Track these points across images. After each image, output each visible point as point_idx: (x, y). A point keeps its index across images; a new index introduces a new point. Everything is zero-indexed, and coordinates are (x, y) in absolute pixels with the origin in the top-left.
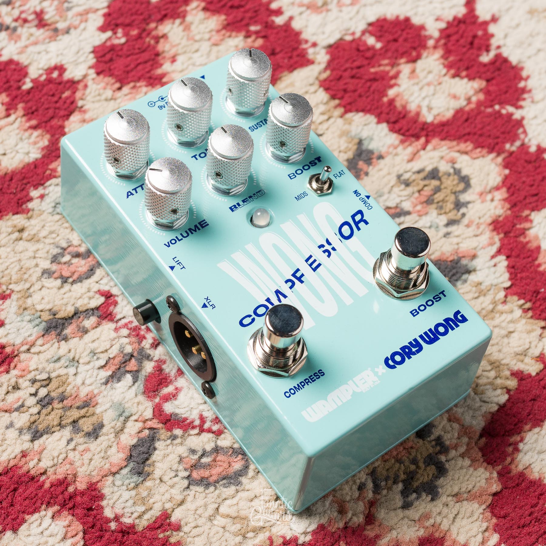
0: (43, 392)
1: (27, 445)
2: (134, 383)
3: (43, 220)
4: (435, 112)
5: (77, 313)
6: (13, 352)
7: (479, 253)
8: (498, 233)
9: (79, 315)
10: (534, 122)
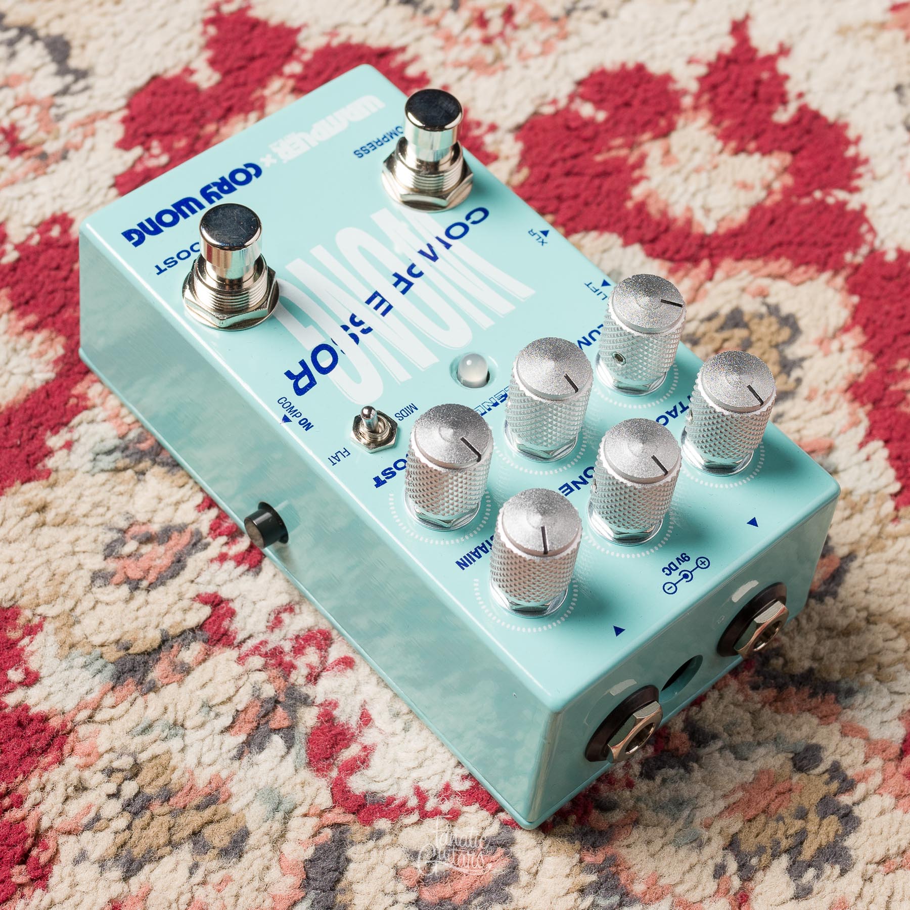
0: (130, 789)
1: (117, 889)
2: (289, 748)
3: (78, 486)
4: (716, 215)
5: (167, 640)
6: (64, 725)
7: (837, 442)
8: (863, 404)
9: (170, 643)
10: (884, 211)
